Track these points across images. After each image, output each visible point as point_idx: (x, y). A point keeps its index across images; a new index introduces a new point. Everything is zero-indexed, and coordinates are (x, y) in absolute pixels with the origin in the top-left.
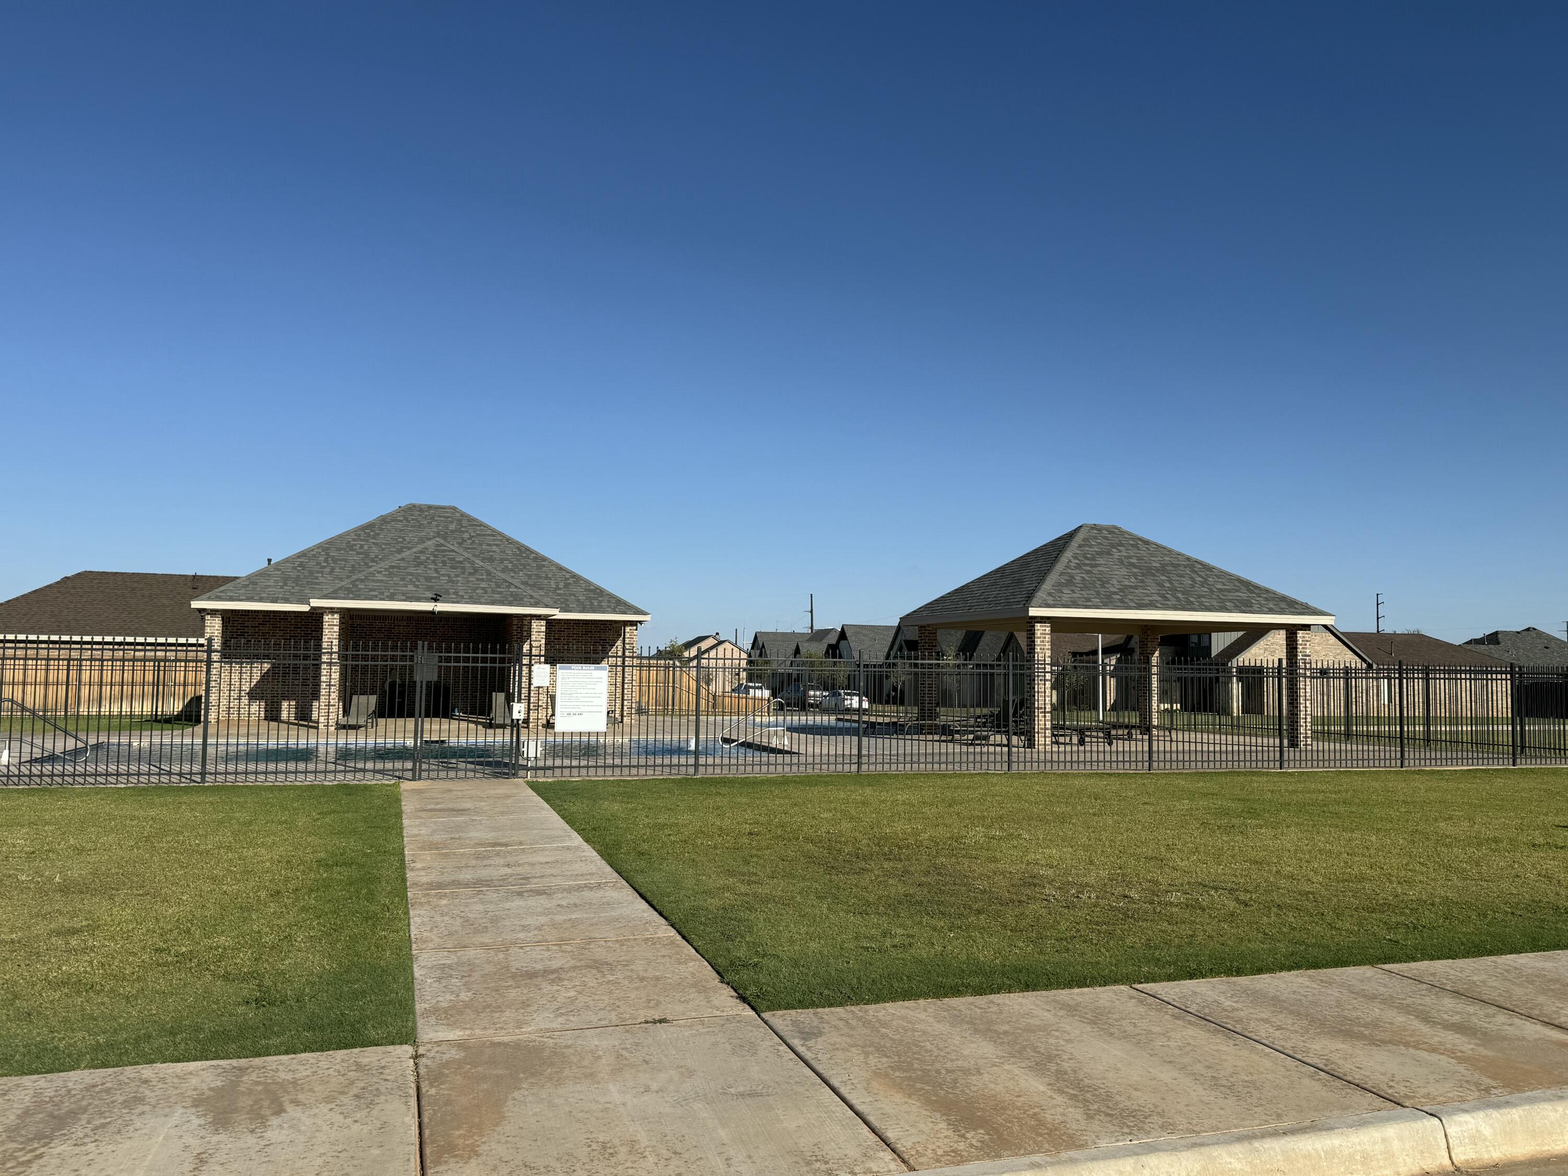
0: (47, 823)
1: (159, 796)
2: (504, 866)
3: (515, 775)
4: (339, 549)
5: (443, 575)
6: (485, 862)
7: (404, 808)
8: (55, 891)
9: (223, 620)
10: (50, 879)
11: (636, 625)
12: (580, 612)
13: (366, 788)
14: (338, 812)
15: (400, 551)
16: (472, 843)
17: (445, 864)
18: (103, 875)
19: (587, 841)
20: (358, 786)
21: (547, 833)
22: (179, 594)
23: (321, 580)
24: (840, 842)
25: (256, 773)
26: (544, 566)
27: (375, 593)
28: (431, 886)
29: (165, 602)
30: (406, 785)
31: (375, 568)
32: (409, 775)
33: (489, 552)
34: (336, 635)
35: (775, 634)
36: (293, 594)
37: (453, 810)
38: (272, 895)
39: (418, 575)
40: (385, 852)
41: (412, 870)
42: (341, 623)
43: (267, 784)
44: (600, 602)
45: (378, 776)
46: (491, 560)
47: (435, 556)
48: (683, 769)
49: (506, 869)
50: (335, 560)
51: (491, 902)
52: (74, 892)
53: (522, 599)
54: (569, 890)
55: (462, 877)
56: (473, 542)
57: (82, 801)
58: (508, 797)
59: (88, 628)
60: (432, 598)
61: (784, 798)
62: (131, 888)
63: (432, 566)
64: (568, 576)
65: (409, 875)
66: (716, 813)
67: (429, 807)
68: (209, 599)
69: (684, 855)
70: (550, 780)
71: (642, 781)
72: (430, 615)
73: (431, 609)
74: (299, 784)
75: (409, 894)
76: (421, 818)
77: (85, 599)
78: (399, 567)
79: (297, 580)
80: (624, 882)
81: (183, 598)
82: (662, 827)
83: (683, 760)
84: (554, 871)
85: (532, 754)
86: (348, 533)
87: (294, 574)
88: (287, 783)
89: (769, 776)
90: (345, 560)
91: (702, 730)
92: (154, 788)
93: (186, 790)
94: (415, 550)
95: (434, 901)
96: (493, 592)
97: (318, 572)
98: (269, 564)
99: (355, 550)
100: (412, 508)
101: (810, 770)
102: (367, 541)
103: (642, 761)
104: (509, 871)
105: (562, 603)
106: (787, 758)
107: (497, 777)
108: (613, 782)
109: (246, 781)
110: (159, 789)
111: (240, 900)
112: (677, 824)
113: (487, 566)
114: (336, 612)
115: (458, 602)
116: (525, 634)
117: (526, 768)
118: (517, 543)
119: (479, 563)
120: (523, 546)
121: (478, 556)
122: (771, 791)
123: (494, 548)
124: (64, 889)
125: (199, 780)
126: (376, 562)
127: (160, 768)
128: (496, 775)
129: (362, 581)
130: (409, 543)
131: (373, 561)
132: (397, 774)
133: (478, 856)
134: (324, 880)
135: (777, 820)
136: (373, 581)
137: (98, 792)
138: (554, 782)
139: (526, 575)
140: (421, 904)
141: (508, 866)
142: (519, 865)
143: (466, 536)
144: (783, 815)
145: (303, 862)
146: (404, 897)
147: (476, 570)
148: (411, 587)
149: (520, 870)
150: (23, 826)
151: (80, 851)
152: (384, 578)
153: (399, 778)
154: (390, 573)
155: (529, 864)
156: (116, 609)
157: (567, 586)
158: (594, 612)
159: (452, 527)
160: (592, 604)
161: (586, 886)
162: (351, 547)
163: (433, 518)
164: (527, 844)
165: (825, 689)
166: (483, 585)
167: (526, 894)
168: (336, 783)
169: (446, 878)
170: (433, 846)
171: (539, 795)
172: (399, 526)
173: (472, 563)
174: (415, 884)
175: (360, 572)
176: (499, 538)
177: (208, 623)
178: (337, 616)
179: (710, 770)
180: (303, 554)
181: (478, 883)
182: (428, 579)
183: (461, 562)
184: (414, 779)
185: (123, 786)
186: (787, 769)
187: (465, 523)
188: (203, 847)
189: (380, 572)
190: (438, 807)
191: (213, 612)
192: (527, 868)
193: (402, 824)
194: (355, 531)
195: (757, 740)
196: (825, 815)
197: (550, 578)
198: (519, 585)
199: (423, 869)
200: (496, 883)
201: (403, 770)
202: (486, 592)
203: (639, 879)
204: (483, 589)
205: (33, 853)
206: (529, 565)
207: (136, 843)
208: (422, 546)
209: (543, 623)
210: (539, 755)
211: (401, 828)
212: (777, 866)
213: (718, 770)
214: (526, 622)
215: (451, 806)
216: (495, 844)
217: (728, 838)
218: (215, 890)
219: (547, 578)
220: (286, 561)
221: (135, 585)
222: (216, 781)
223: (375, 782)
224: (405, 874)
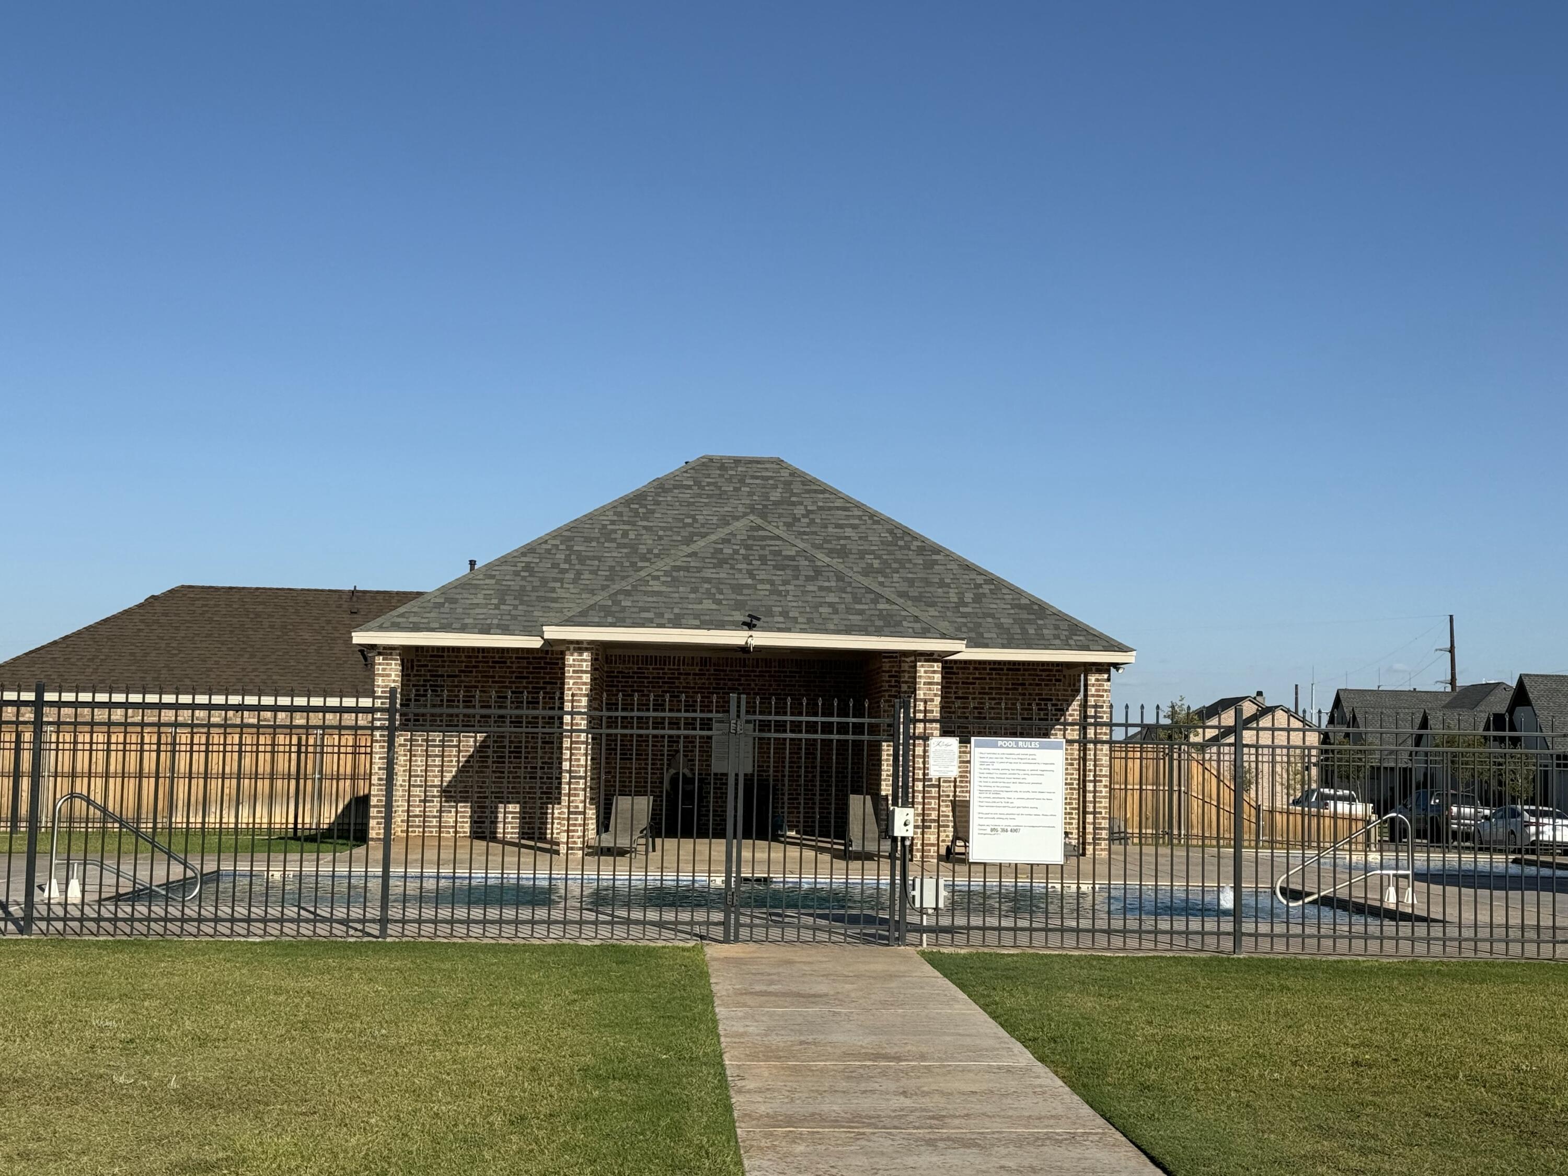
0: (147, 996)
1: (316, 957)
2: (896, 1093)
3: (900, 940)
4: (588, 540)
5: (762, 581)
6: (863, 1086)
7: (715, 988)
8: (170, 1102)
9: (403, 665)
10: (162, 1084)
11: (1108, 672)
12: (1004, 646)
13: (649, 952)
14: (608, 991)
15: (688, 541)
16: (838, 1051)
17: (795, 1085)
18: (242, 1079)
19: (1041, 1059)
20: (636, 948)
21: (968, 1041)
22: (329, 622)
23: (560, 593)
24: (1544, 1088)
25: (468, 922)
26: (935, 562)
27: (650, 615)
28: (774, 1120)
29: (307, 636)
30: (714, 951)
31: (649, 571)
32: (718, 932)
33: (839, 538)
34: (585, 689)
35: (1377, 693)
36: (514, 618)
37: (799, 995)
38: (512, 1123)
39: (720, 581)
40: (691, 1059)
41: (740, 1091)
42: (594, 669)
43: (486, 941)
44: (1040, 628)
45: (667, 934)
46: (843, 553)
47: (748, 547)
48: (1211, 941)
49: (902, 1098)
50: (582, 560)
51: (882, 1153)
52: (200, 1106)
53: (899, 624)
54: (1020, 1142)
55: (825, 1108)
56: (812, 521)
57: (196, 963)
58: (891, 977)
59: (187, 682)
60: (744, 624)
61: (1419, 1002)
62: (288, 1101)
63: (743, 566)
64: (980, 579)
65: (736, 1099)
66: (1283, 1022)
67: (758, 988)
68: (381, 628)
69: (1228, 1096)
70: (963, 951)
71: (1134, 960)
72: (741, 655)
73: (741, 642)
74: (537, 942)
75: (739, 1131)
76: (745, 1005)
77: (182, 634)
78: (687, 569)
79: (521, 594)
80: (1118, 1135)
81: (335, 629)
82: (1183, 1042)
83: (1210, 925)
84: (989, 1109)
85: (929, 903)
86: (603, 511)
87: (515, 584)
88: (517, 941)
89: (1385, 960)
90: (599, 559)
91: (1247, 871)
92: (306, 943)
93: (358, 948)
94: (713, 537)
95: (784, 1146)
96: (848, 610)
97: (555, 580)
98: (472, 568)
99: (614, 540)
100: (707, 464)
101: (1468, 954)
102: (633, 524)
103: (1133, 924)
104: (908, 1102)
105: (970, 630)
106: (1421, 930)
107: (870, 942)
108: (1079, 959)
109: (452, 935)
110: (312, 943)
111: (461, 1127)
112: (1209, 1040)
113: (835, 562)
114: (587, 649)
115: (788, 630)
116: (904, 687)
117: (920, 929)
118: (888, 521)
119: (822, 558)
120: (898, 526)
121: (819, 547)
122: (1392, 989)
123: (849, 532)
124: (185, 1100)
125: (377, 933)
126: (648, 560)
127: (314, 913)
128: (867, 939)
129: (627, 593)
130: (703, 525)
131: (644, 558)
132: (697, 929)
133: (850, 1075)
134: (595, 1101)
135: (1408, 1041)
136: (646, 593)
137: (221, 948)
138: (971, 954)
139: (906, 579)
140: (760, 1148)
141: (904, 1093)
142: (925, 1094)
143: (799, 511)
144: (1420, 1034)
145: (558, 1071)
146: (732, 1135)
147: (818, 572)
148: (708, 604)
149: (926, 1102)
150: (111, 1000)
151: (202, 1041)
152: (663, 589)
153: (702, 937)
154: (674, 580)
155: (942, 1093)
156: (230, 649)
157: (978, 599)
158: (1029, 646)
159: (775, 495)
160: (1024, 631)
161: (1048, 1137)
162: (608, 536)
163: (742, 481)
164: (933, 1059)
165: (1486, 804)
166: (832, 598)
167: (941, 1144)
168: (597, 942)
169: (800, 1108)
170: (770, 1054)
171: (945, 976)
172: (686, 495)
173: (812, 559)
174: (747, 1116)
175: (623, 578)
176: (857, 513)
177: (379, 669)
178: (586, 655)
179: (1265, 944)
180: (529, 549)
181: (856, 1119)
182: (738, 588)
183: (792, 558)
184: (726, 941)
185: (258, 940)
186: (1421, 948)
187: (797, 488)
188: (393, 1041)
189: (656, 578)
190: (772, 988)
191: (387, 651)
192: (941, 1101)
193: (715, 1014)
194: (614, 506)
195: (1358, 895)
196: (1509, 1039)
197: (948, 586)
198: (893, 597)
199: (759, 1091)
200: (887, 1122)
201: (708, 923)
202: (836, 612)
203: (1147, 1132)
204: (830, 605)
205: (132, 1041)
206: (910, 561)
207: (287, 1031)
208: (727, 530)
209: (937, 666)
210: (941, 905)
211: (715, 1022)
212: (1416, 1125)
213: (1280, 946)
214: (905, 667)
215: (794, 988)
216: (877, 1057)
217: (1313, 1069)
218: (420, 1110)
219: (942, 584)
220: (503, 561)
221: (260, 608)
222: (403, 935)
223: (663, 943)
224: (729, 1097)
